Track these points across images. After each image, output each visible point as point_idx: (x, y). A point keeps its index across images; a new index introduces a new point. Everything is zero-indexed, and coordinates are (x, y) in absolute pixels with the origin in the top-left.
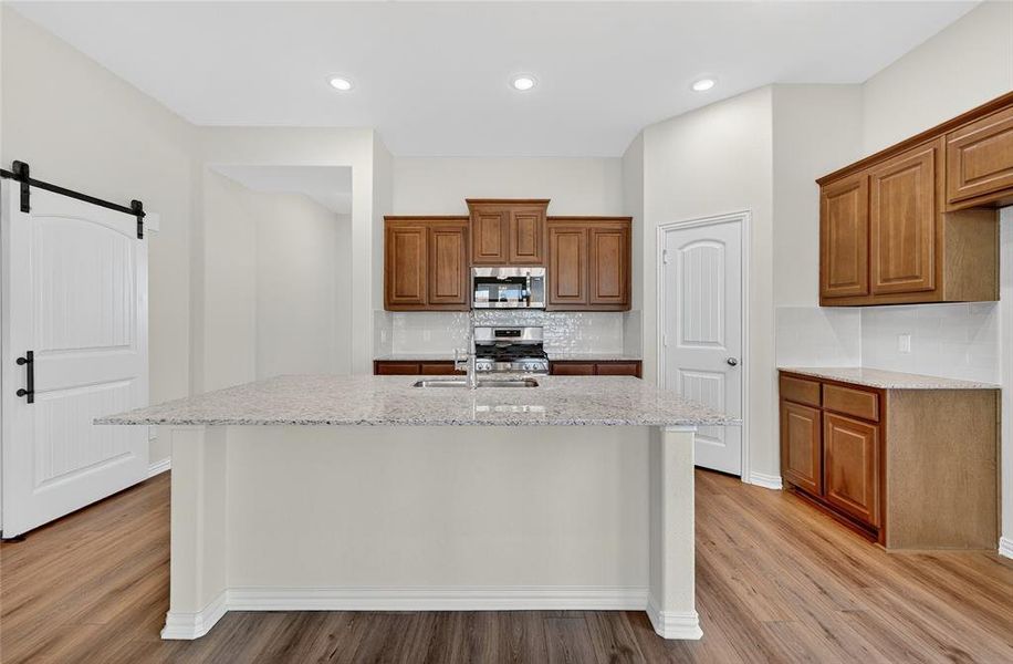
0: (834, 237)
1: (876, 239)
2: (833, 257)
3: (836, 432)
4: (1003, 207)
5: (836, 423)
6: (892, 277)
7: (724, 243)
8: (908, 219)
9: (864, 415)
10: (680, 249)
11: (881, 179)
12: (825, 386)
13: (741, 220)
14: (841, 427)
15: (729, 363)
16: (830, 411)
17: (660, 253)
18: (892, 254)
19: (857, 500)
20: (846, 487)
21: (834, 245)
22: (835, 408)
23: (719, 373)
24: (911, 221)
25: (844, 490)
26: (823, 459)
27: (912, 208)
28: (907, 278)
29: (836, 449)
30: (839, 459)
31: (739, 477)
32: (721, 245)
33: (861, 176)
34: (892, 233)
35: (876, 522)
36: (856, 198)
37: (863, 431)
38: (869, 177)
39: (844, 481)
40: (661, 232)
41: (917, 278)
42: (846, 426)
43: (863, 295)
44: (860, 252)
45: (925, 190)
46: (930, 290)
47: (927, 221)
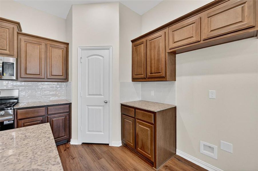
0: (136, 59)
1: (148, 60)
2: (136, 66)
3: (140, 127)
4: (177, 54)
5: (140, 123)
6: (153, 72)
7: (103, 57)
8: (158, 54)
9: (149, 121)
10: (88, 57)
11: (150, 41)
12: (136, 110)
13: (109, 49)
14: (141, 125)
15: (105, 102)
16: (138, 119)
17: (79, 58)
18: (153, 65)
19: (147, 152)
20: (143, 147)
21: (136, 62)
22: (140, 118)
23: (102, 106)
24: (159, 54)
25: (143, 148)
26: (136, 136)
27: (159, 51)
28: (157, 73)
29: (140, 133)
30: (141, 136)
31: (108, 144)
32: (102, 58)
33: (144, 40)
34: (153, 58)
35: (153, 161)
36: (142, 47)
37: (149, 127)
38: (146, 40)
39: (142, 145)
40: (79, 50)
41: (160, 73)
42: (143, 125)
43: (144, 78)
44: (144, 65)
45: (162, 45)
46: (163, 77)
47: (162, 55)
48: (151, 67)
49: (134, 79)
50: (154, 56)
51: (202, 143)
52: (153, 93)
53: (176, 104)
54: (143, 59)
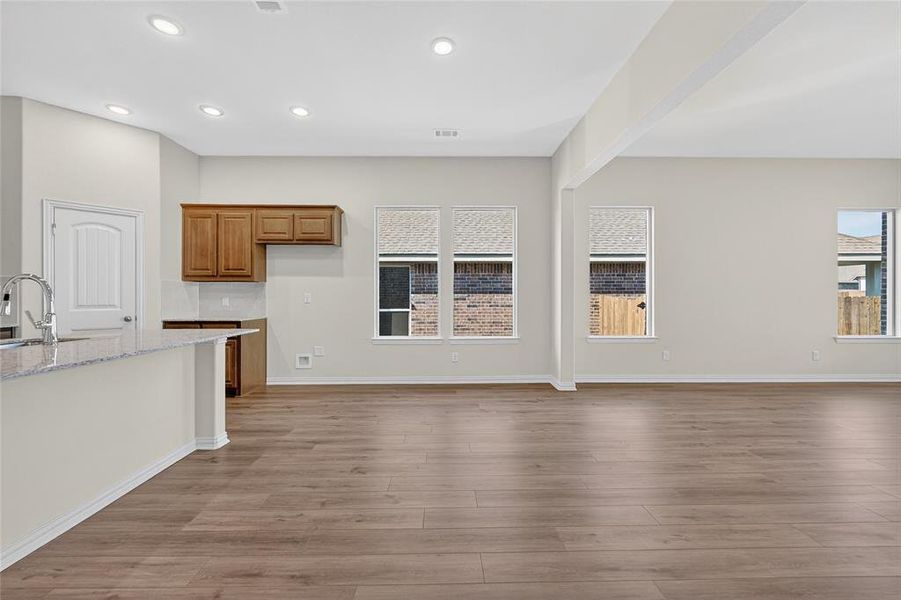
6: (230, 268)
7: (120, 231)
8: (239, 242)
10: (74, 226)
11: (224, 217)
13: (135, 217)
15: (126, 321)
17: (47, 225)
18: (230, 256)
28: (238, 269)
32: (118, 232)
33: (212, 213)
36: (208, 223)
38: (217, 214)
40: (47, 206)
41: (242, 269)
43: (213, 276)
44: (212, 253)
45: (247, 231)
46: (249, 276)
47: (248, 245)
48: (227, 260)
49: (186, 277)
50: (233, 243)
51: (298, 356)
52: (226, 302)
53: (267, 316)
54: (211, 244)
